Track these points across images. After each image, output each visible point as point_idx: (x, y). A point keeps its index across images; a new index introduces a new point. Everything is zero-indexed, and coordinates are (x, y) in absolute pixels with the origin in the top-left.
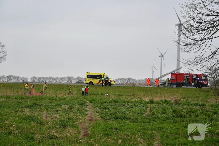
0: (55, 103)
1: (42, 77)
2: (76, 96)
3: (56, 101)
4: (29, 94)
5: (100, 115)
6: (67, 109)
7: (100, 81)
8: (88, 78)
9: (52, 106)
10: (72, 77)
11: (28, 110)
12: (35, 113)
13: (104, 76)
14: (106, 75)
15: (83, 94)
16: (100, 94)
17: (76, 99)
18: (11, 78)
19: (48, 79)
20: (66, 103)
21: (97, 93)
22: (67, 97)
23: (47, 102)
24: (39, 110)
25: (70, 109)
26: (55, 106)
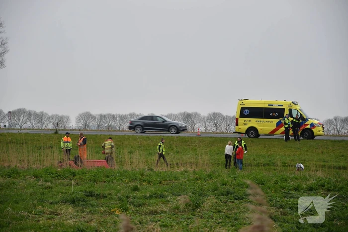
0: (147, 190)
1: (109, 115)
2: (209, 170)
3: (149, 183)
4: (73, 164)
5: (280, 226)
6: (181, 207)
7: (279, 125)
8: (242, 115)
9: (140, 198)
10: (196, 114)
11: (70, 209)
12: (91, 220)
13: (290, 110)
14: (298, 108)
15: (227, 165)
16: (279, 164)
17: (207, 179)
18: (21, 119)
19: (125, 120)
20: (180, 190)
21: (270, 161)
22: (182, 173)
23: (126, 187)
24: (102, 211)
25: (190, 208)
26: (147, 199)
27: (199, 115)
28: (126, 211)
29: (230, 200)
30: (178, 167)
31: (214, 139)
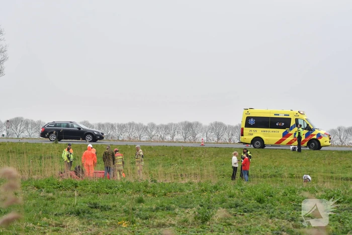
0: (152, 202)
1: (108, 124)
2: (214, 182)
3: (154, 194)
6: (190, 220)
9: (146, 210)
10: (197, 124)
11: (76, 221)
14: (304, 117)
16: (287, 176)
17: (214, 190)
18: (19, 128)
19: (124, 130)
20: (186, 202)
21: (276, 172)
22: (186, 185)
23: (130, 199)
24: (108, 224)
25: (199, 221)
26: (154, 211)
27: (201, 125)
28: (133, 224)
29: (239, 213)
30: (182, 179)
31: (218, 149)
